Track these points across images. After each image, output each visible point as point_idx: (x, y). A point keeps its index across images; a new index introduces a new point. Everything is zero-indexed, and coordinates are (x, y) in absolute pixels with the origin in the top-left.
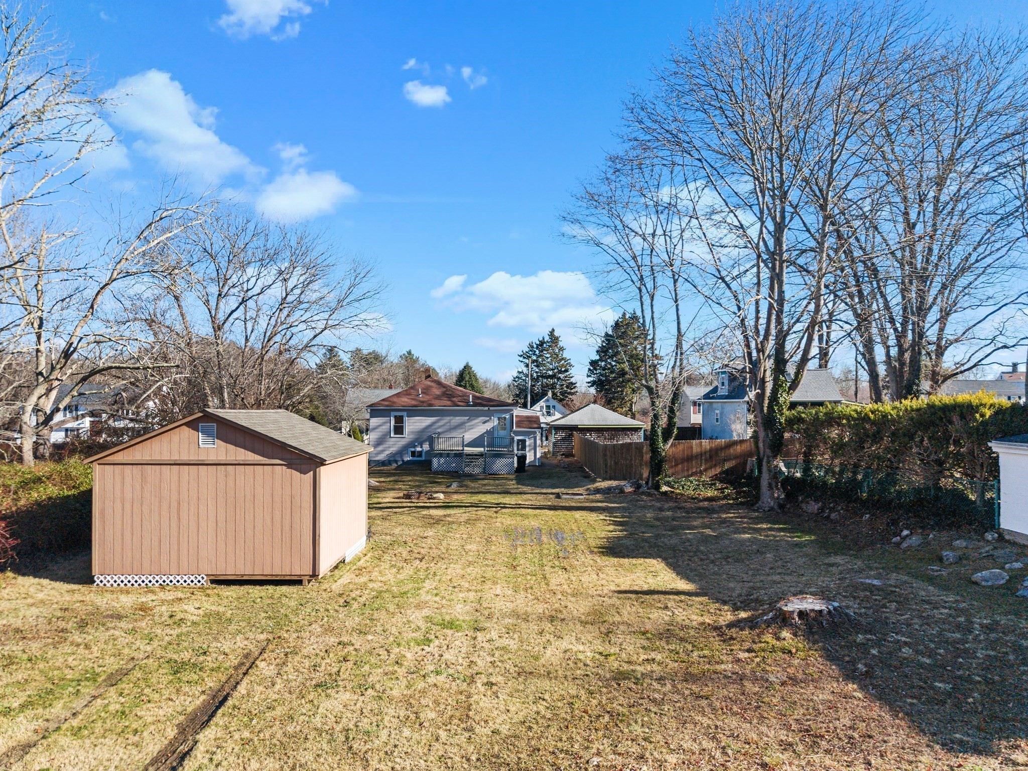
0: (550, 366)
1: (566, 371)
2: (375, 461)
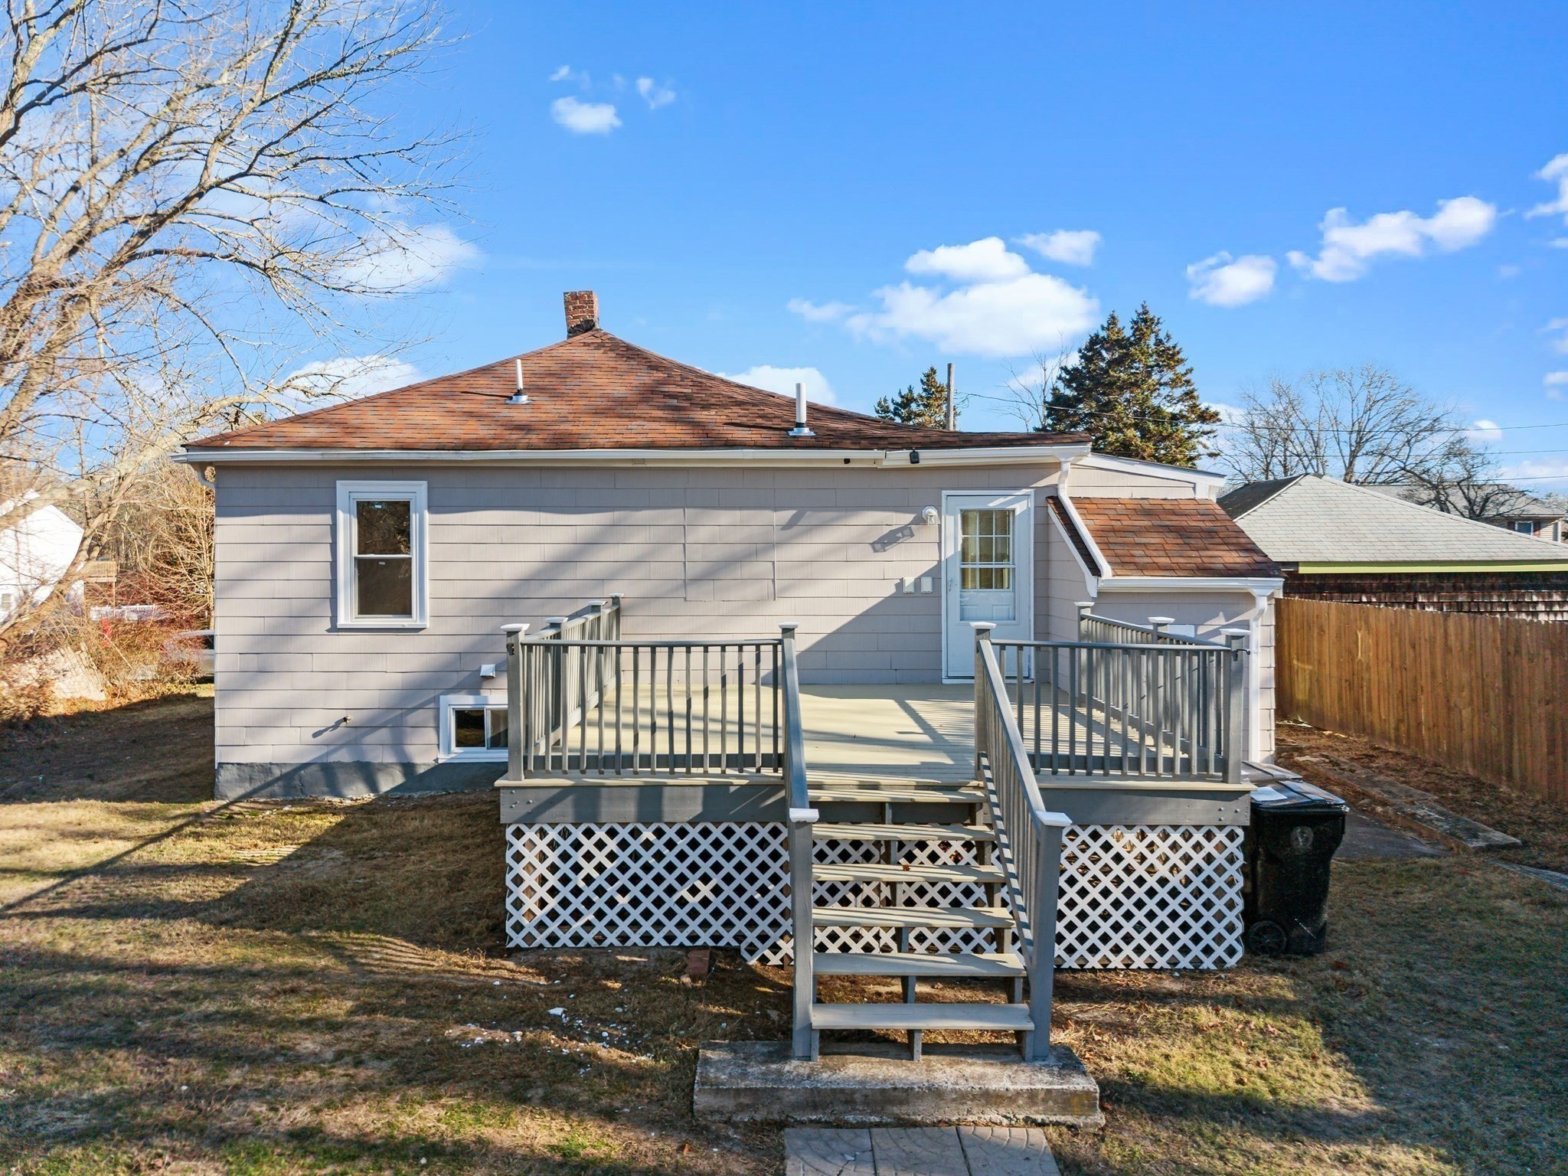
2: (247, 770)
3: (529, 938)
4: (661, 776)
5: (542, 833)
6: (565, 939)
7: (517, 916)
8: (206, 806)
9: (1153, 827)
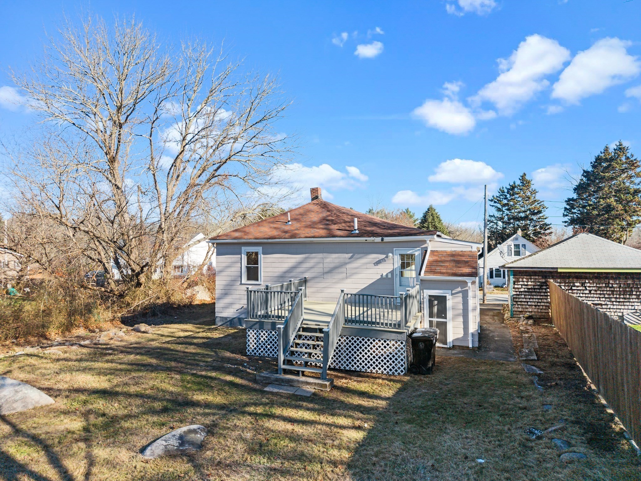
0: (520, 209)
1: (540, 212)
2: (222, 318)
3: (251, 353)
4: (276, 320)
5: (253, 331)
6: (257, 354)
7: (249, 348)
8: (213, 327)
9: (382, 339)
